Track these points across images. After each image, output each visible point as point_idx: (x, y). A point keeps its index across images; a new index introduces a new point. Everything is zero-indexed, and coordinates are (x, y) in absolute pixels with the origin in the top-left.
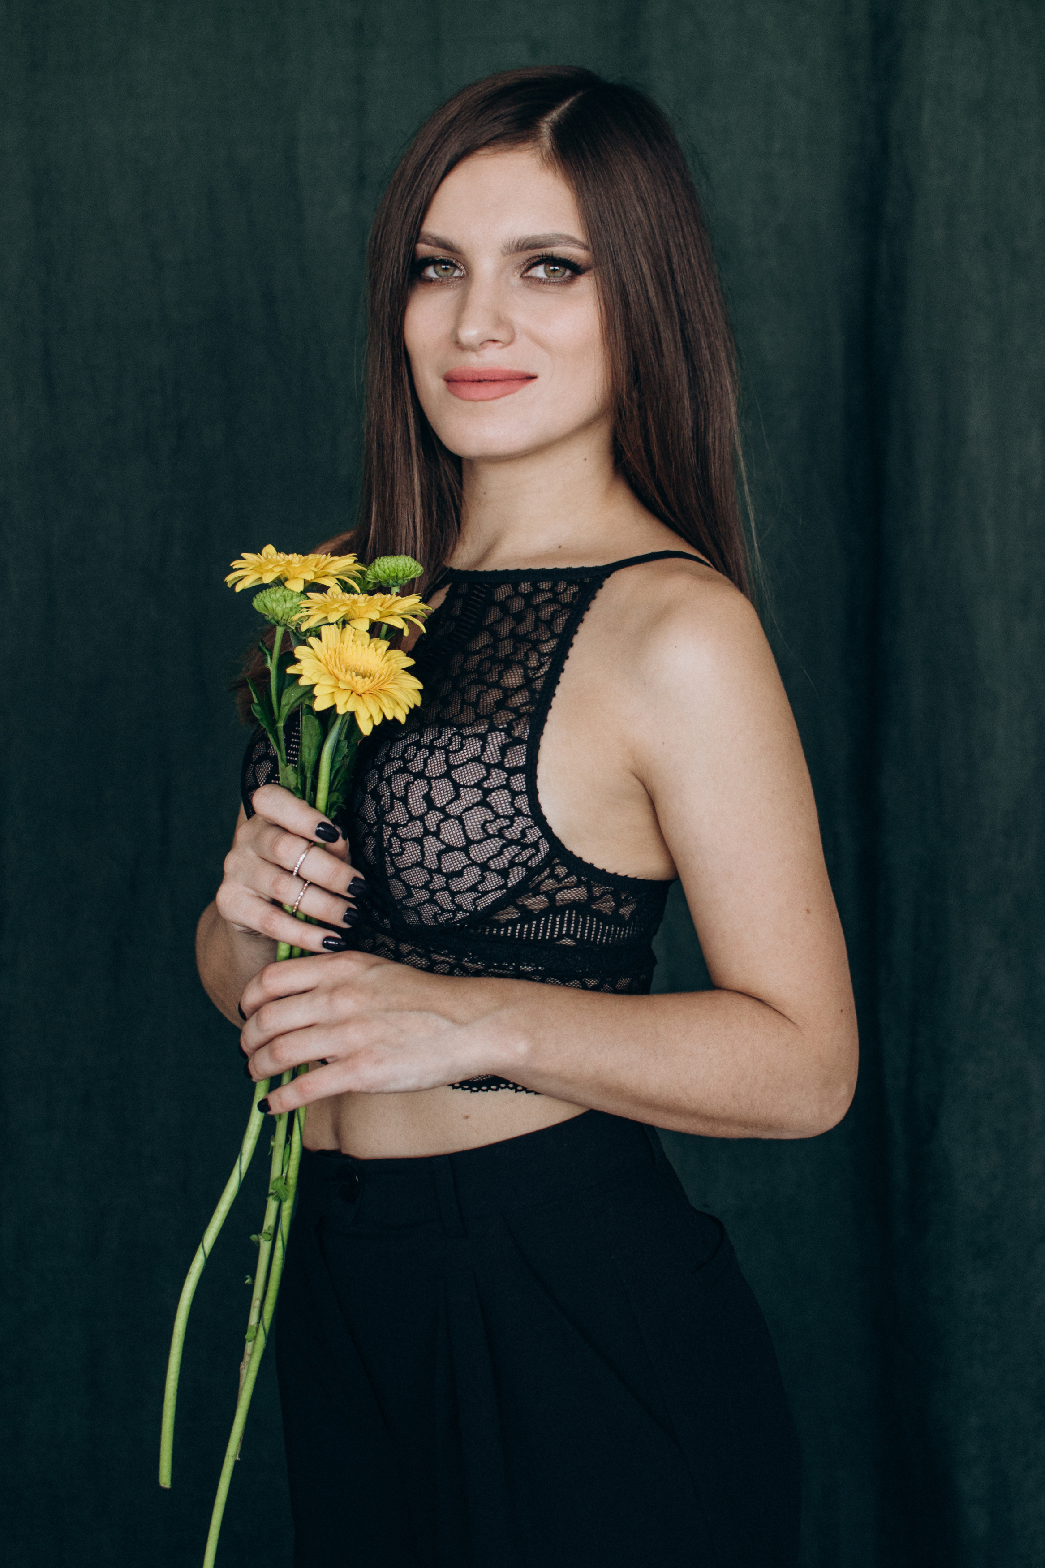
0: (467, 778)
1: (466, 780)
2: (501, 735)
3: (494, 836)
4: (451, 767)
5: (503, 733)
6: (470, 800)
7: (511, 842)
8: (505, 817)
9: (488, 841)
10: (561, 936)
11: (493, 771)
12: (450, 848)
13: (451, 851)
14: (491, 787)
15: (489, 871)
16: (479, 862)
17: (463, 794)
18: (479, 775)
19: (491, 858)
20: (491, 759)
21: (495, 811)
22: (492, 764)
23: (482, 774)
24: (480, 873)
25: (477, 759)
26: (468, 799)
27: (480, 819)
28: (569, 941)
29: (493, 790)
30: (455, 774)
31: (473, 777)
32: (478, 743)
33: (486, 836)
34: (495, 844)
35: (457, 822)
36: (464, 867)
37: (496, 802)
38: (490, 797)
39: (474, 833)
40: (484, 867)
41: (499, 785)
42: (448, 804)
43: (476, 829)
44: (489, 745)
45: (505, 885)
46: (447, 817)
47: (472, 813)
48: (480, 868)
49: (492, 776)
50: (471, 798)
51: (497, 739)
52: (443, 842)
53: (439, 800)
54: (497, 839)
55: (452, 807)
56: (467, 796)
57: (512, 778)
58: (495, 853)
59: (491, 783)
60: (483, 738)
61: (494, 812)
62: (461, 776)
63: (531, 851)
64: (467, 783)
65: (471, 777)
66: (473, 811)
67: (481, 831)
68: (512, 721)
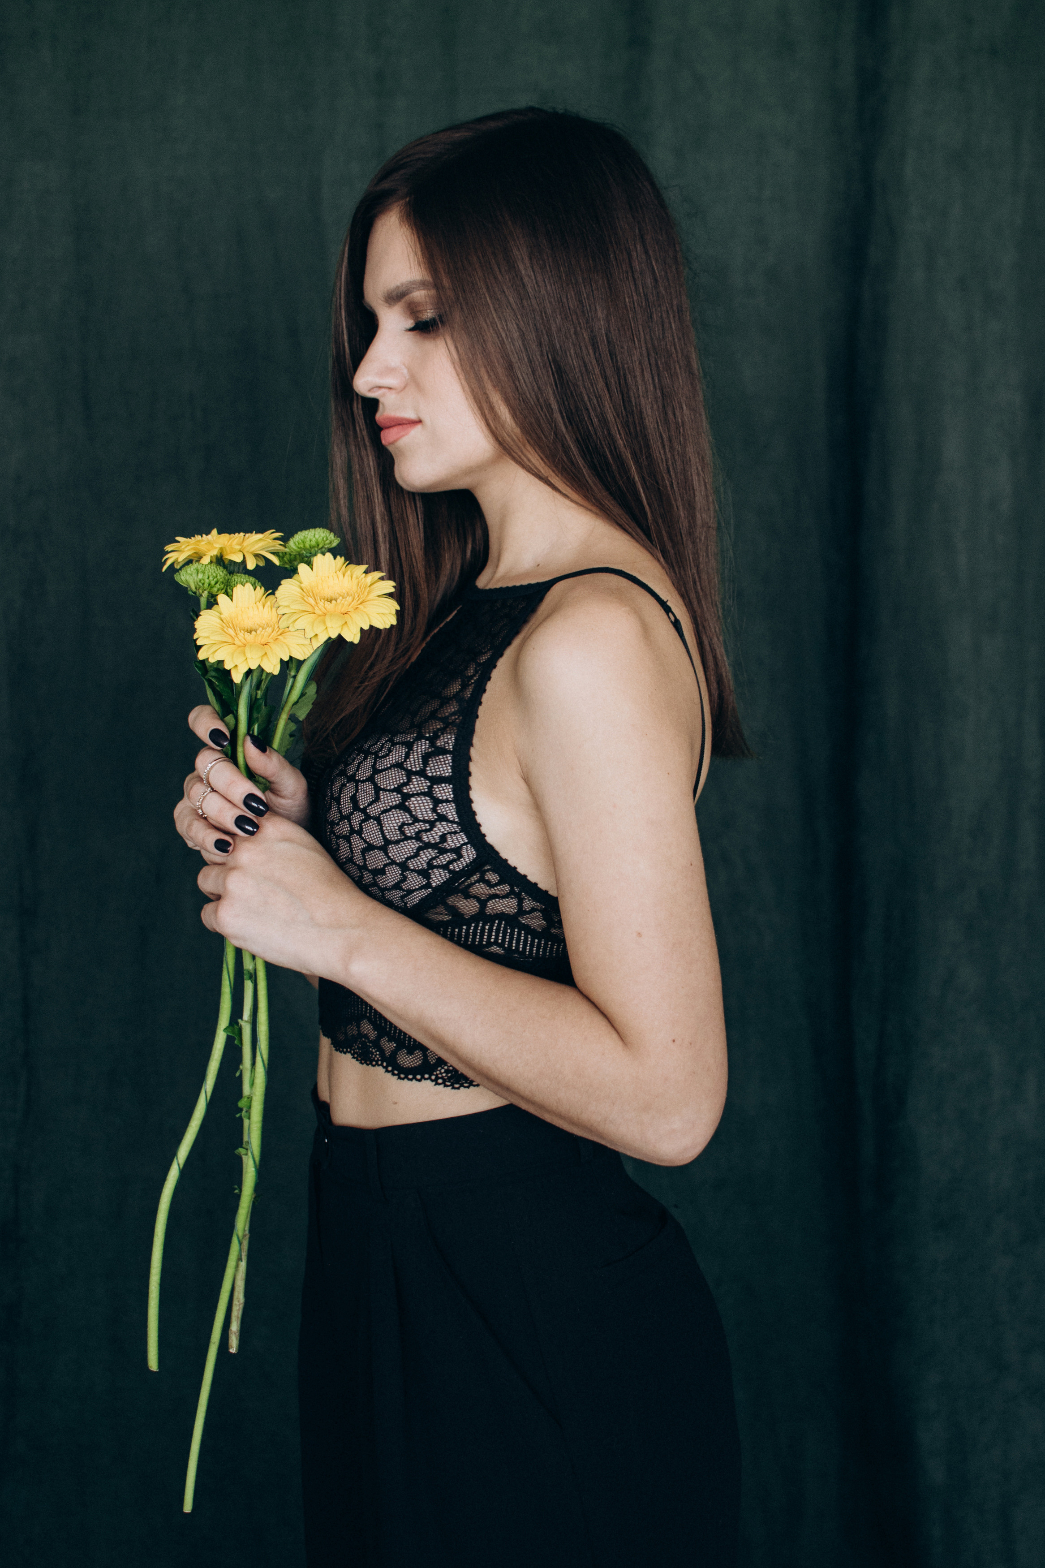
0: (388, 782)
1: (386, 784)
2: (425, 744)
3: (411, 838)
4: (376, 771)
5: (427, 742)
6: (388, 803)
7: (427, 846)
8: (425, 821)
9: (405, 842)
10: (489, 944)
11: (414, 777)
12: (370, 847)
13: (373, 850)
14: (411, 793)
15: (409, 871)
16: (398, 861)
17: (382, 797)
18: (400, 780)
19: (408, 858)
20: (413, 767)
21: (414, 815)
22: (413, 771)
23: (403, 779)
24: (400, 872)
25: (399, 765)
26: (386, 802)
27: (398, 821)
28: (498, 948)
29: (413, 795)
30: (378, 778)
31: (393, 782)
32: (403, 750)
33: (403, 837)
34: (411, 846)
35: (375, 822)
36: (385, 865)
37: (415, 807)
38: (409, 802)
39: (391, 833)
40: (403, 866)
41: (419, 792)
42: (369, 805)
43: (393, 830)
44: (413, 753)
45: (428, 885)
46: (368, 817)
47: (389, 815)
48: (400, 868)
49: (413, 782)
50: (390, 801)
51: (422, 747)
52: (365, 841)
53: (362, 802)
54: (413, 841)
55: (372, 808)
56: (386, 799)
57: (435, 786)
58: (412, 854)
59: (411, 788)
60: (409, 746)
61: (412, 816)
62: (383, 781)
63: (450, 856)
64: (387, 787)
65: (391, 781)
66: (391, 813)
67: (398, 833)
68: (438, 730)
